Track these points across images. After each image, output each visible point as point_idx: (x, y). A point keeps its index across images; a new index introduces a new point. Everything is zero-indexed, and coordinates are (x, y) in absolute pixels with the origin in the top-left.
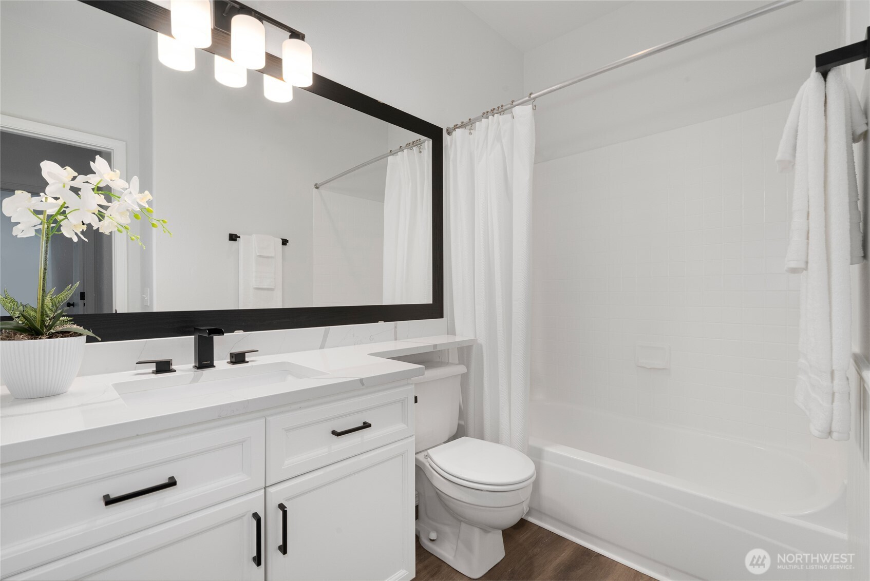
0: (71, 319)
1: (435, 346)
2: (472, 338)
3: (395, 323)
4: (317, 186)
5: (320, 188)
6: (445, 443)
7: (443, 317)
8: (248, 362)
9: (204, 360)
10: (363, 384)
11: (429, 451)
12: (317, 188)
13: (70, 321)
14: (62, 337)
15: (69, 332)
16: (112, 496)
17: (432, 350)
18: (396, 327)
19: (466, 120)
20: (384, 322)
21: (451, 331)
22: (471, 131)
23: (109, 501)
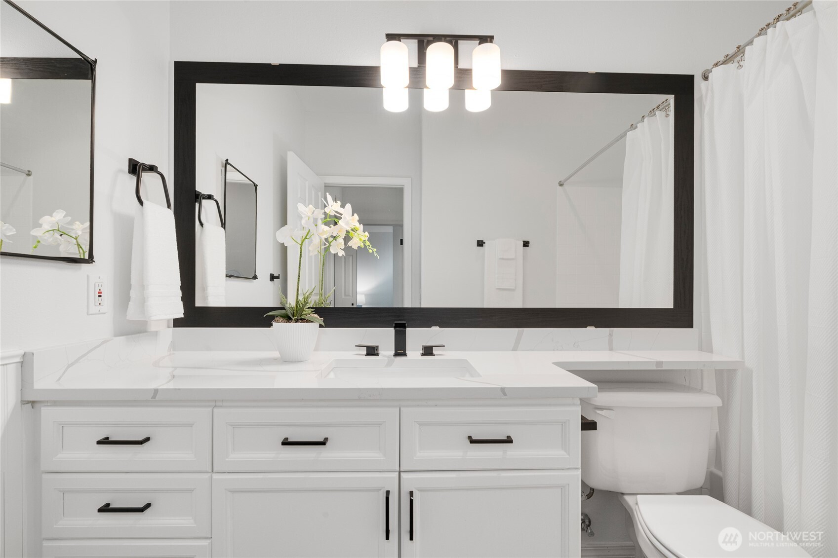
0: (313, 310)
1: (659, 363)
2: (738, 360)
3: (610, 330)
4: (561, 183)
5: (564, 185)
6: (678, 494)
7: (692, 327)
8: (434, 355)
9: (400, 350)
10: (505, 394)
11: (638, 496)
12: (561, 185)
13: (313, 311)
14: (302, 322)
15: (305, 319)
16: (290, 440)
17: (654, 368)
18: (611, 335)
19: (732, 50)
20: (596, 327)
21: (706, 346)
22: (741, 63)
23: (286, 443)
